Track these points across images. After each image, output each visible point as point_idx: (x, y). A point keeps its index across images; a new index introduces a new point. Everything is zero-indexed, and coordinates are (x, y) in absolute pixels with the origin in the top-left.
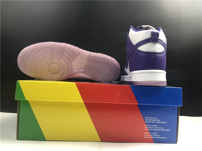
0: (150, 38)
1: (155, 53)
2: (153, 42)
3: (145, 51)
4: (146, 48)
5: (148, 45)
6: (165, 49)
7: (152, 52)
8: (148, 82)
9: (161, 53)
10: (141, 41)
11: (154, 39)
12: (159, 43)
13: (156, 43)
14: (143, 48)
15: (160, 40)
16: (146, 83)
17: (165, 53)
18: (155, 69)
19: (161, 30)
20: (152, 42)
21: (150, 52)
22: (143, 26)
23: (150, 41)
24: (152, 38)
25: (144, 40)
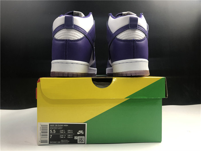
0: (128, 24)
1: (135, 40)
2: (132, 29)
3: (124, 39)
4: (125, 35)
5: (127, 32)
6: (146, 35)
7: (131, 40)
8: (129, 73)
9: (141, 40)
10: (120, 29)
11: (133, 25)
12: (138, 29)
13: (135, 29)
14: (122, 36)
15: (139, 26)
16: (126, 73)
17: (146, 40)
18: (135, 58)
19: (143, 16)
20: (130, 29)
21: (129, 40)
22: (123, 13)
23: (129, 28)
24: (130, 24)
25: (122, 27)
